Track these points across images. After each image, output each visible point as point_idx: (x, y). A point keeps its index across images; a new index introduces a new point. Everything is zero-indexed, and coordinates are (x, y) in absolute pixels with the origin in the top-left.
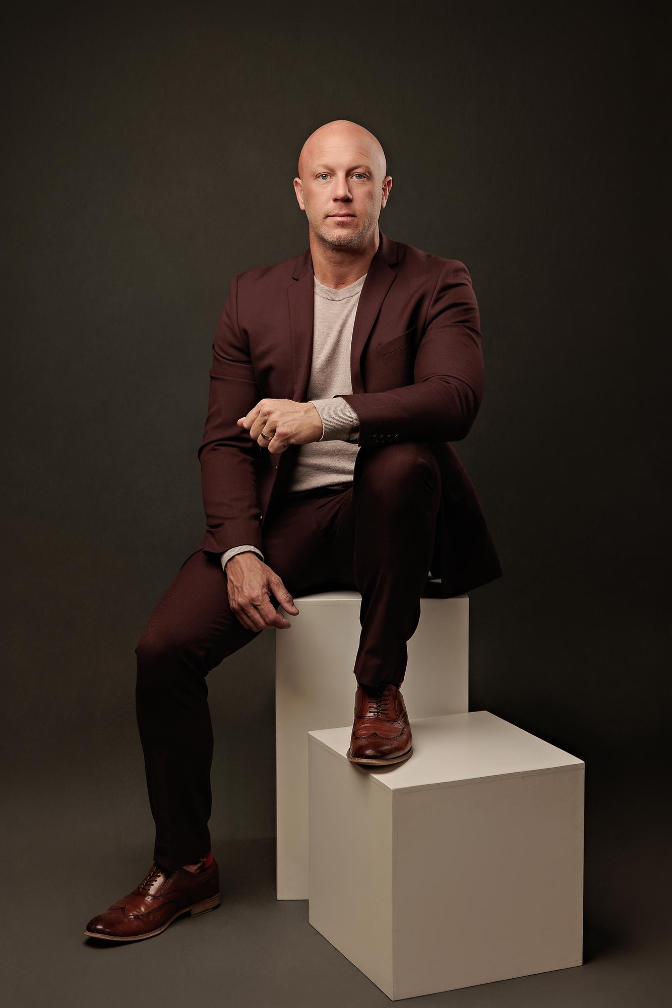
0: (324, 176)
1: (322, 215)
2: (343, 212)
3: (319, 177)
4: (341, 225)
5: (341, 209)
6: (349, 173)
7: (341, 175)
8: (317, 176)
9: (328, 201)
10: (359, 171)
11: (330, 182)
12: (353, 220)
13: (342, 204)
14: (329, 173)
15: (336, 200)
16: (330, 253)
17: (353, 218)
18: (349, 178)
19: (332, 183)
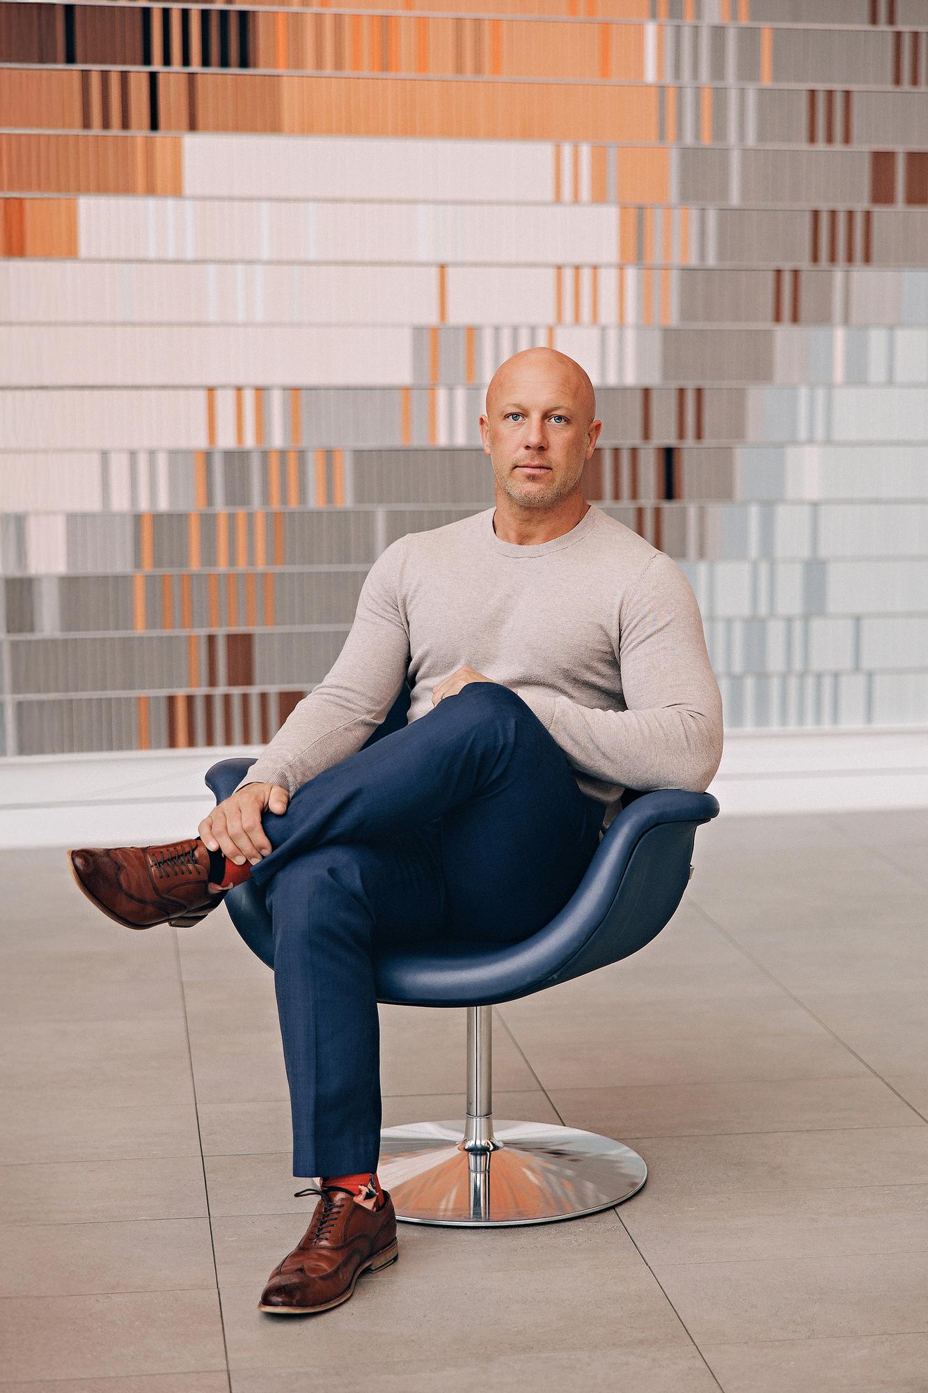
0: (515, 416)
1: (510, 466)
2: (536, 463)
3: (508, 417)
4: (532, 478)
5: (532, 459)
6: (546, 416)
7: (535, 417)
8: (507, 416)
9: (518, 447)
10: (558, 412)
11: (521, 424)
12: (548, 473)
13: (535, 453)
14: (519, 415)
15: (527, 447)
16: (515, 509)
17: (547, 471)
18: (546, 421)
19: (524, 426)
